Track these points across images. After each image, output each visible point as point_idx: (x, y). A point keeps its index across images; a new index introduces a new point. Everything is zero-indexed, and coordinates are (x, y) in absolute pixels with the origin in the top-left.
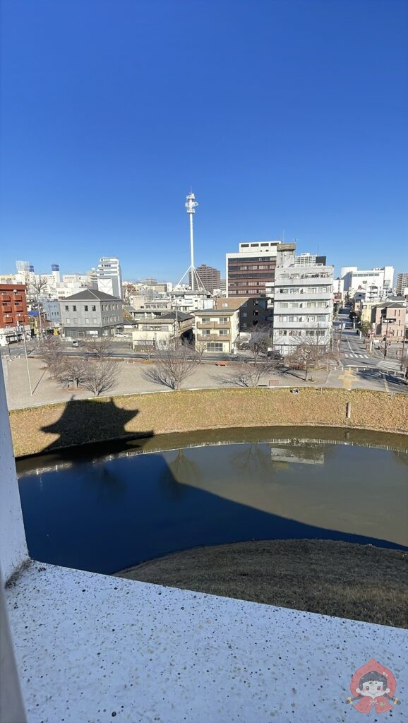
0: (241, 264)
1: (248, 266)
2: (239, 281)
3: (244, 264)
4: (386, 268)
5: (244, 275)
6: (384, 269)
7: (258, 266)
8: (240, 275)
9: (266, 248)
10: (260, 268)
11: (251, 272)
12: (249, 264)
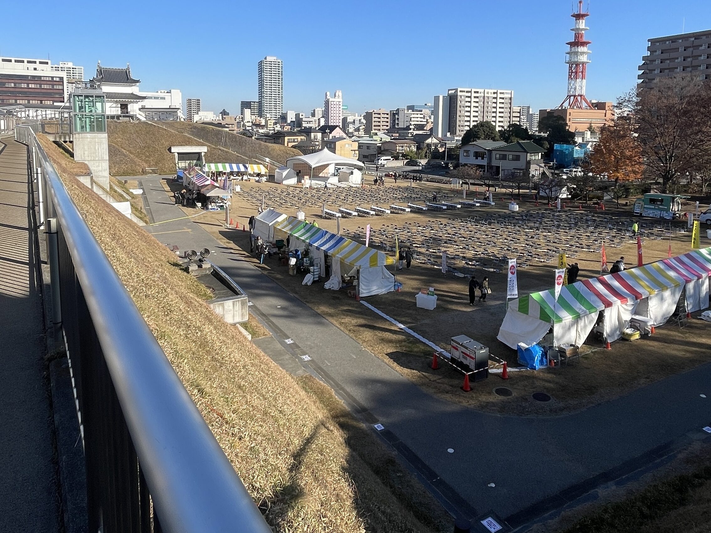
0: (7, 81)
1: (15, 84)
2: (4, 98)
3: (10, 81)
4: (172, 91)
5: (11, 92)
6: (170, 92)
7: (28, 84)
8: (6, 92)
9: (33, 66)
10: (30, 86)
11: (20, 90)
12: (17, 81)
